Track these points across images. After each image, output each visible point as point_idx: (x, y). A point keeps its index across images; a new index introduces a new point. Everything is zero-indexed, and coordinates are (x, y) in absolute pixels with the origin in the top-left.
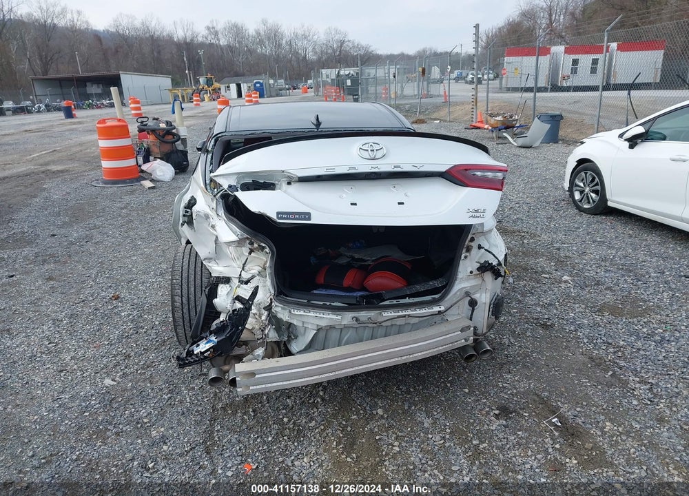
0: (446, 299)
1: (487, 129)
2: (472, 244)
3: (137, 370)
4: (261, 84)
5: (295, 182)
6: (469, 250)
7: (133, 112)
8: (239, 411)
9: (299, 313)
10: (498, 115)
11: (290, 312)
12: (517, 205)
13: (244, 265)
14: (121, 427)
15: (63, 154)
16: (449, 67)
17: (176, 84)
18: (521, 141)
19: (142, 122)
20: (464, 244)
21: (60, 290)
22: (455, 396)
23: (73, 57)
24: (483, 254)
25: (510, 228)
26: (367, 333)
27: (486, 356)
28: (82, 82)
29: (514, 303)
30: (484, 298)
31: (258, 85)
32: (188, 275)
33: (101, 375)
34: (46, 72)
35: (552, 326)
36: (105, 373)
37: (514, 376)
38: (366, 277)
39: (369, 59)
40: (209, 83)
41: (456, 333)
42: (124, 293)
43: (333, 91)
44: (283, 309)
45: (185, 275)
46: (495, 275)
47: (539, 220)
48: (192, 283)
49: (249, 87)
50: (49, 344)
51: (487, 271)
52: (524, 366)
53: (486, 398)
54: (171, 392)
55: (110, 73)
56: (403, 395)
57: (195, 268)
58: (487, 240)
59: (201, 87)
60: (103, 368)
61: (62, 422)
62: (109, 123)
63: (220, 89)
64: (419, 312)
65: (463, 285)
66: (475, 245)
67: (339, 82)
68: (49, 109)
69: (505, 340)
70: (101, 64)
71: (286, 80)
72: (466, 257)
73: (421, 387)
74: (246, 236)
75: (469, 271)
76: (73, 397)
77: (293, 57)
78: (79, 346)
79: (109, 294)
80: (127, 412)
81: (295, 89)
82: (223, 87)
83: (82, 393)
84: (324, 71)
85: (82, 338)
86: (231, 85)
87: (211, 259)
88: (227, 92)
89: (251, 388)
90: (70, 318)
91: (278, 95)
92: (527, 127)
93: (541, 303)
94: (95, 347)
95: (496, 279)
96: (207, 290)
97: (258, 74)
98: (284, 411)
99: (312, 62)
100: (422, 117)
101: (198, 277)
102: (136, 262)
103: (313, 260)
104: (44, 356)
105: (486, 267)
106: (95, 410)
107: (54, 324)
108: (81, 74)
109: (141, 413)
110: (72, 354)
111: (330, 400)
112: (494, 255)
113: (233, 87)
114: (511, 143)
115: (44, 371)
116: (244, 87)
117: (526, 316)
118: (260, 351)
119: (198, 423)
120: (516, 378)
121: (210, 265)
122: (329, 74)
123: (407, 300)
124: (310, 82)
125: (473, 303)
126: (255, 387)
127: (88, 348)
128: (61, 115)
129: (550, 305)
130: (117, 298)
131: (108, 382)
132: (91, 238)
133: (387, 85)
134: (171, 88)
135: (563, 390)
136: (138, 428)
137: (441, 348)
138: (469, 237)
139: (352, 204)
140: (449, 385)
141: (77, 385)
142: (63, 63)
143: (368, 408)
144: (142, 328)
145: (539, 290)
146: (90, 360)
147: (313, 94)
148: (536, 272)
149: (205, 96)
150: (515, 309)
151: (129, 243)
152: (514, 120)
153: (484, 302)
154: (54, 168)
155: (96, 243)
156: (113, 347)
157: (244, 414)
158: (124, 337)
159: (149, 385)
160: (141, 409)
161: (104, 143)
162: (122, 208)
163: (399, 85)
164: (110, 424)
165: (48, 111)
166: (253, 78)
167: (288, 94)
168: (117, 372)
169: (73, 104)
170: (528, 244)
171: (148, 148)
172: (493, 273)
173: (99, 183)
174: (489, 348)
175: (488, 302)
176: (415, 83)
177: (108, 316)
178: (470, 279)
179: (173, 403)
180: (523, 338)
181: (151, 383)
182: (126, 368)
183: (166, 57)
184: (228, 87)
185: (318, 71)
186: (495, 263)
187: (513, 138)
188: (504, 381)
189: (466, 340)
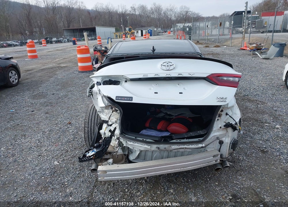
0: (206, 141)
1: (248, 50)
2: (222, 113)
3: (69, 158)
4: (151, 30)
5: (129, 81)
6: (220, 116)
7: (98, 42)
8: (107, 183)
9: (130, 143)
10: (254, 44)
11: (127, 142)
12: (258, 87)
13: (110, 117)
14: (55, 185)
15: (68, 59)
16: (232, 22)
17: (117, 30)
18: (264, 56)
19: (96, 47)
20: (218, 113)
21: (49, 118)
22: (211, 186)
23: (79, 20)
24: (228, 118)
25: (252, 99)
26: (165, 154)
27: (227, 168)
28: (81, 31)
29: (248, 138)
30: (227, 141)
31: (150, 31)
32: (92, 118)
33: (54, 159)
34: (69, 27)
35: (267, 151)
36: (56, 158)
37: (243, 178)
38: (169, 125)
39: (198, 19)
40: (130, 30)
41: (210, 158)
42: (73, 122)
43: (181, 33)
44: (123, 140)
45: (90, 118)
46: (233, 129)
47: (267, 95)
48: (93, 122)
49: (146, 32)
50: (38, 142)
51: (229, 127)
52: (249, 173)
53: (226, 189)
54: (80, 170)
55: (92, 27)
56: (185, 183)
57: (95, 115)
58: (231, 111)
59: (127, 32)
60: (56, 156)
61: (32, 181)
62: (81, 48)
63: (134, 33)
64: (191, 146)
65: (216, 134)
66: (223, 114)
67: (184, 29)
68: (69, 41)
69: (241, 158)
70: (89, 23)
71: (162, 28)
72: (218, 120)
73: (194, 180)
74: (110, 104)
75: (219, 127)
76: (40, 168)
77: (166, 19)
78: (49, 145)
79: (67, 122)
80: (59, 178)
81: (165, 32)
82: (135, 32)
83: (44, 167)
84: (179, 25)
85: (51, 141)
86: (139, 31)
87: (101, 112)
88: (137, 34)
89: (105, 178)
90: (50, 131)
91: (158, 35)
92: (268, 49)
93: (263, 139)
94: (55, 146)
95: (234, 131)
96: (99, 126)
97: (150, 26)
98: (127, 186)
99: (174, 21)
100: (218, 44)
101: (96, 119)
102: (82, 107)
103: (148, 113)
104: (35, 148)
105: (229, 125)
106: (47, 176)
107: (43, 134)
108: (82, 27)
109: (65, 180)
110: (46, 148)
111: (149, 182)
112: (233, 119)
113: (140, 32)
114: (259, 57)
115: (33, 155)
116: (144, 32)
117: (254, 145)
118: (111, 161)
119: (88, 187)
120: (244, 179)
121: (100, 114)
122: (180, 25)
123: (185, 140)
124: (172, 29)
125: (221, 143)
126: (107, 178)
127: (53, 146)
128: (71, 43)
129: (267, 140)
130: (70, 123)
131: (56, 163)
132: (67, 96)
133: (205, 30)
134: (115, 32)
135: (268, 188)
136: (62, 187)
137: (202, 165)
138: (220, 110)
139: (155, 93)
140: (208, 180)
141: (43, 163)
142: (75, 23)
143: (166, 188)
144: (76, 138)
145: (262, 132)
146: (52, 151)
147: (173, 34)
148: (262, 122)
149: (128, 35)
150: (248, 141)
151: (81, 99)
152: (261, 46)
153: (227, 142)
154: (62, 65)
155: (68, 98)
156: (63, 146)
157: (109, 185)
158: (68, 142)
159: (72, 166)
160: (66, 178)
161: (79, 56)
162: (83, 83)
163: (210, 30)
164: (51, 184)
165: (68, 42)
166: (148, 28)
167: (162, 34)
168: (61, 159)
169: (76, 39)
170: (260, 107)
171: (97, 58)
172: (232, 128)
173: (76, 72)
174: (228, 165)
175: (229, 142)
176: (218, 29)
177: (64, 132)
178: (220, 131)
179: (80, 176)
180: (251, 157)
181: (73, 165)
182: (65, 157)
183: (114, 20)
184: (138, 32)
185: (175, 25)
186: (234, 123)
187: (260, 54)
188: (238, 180)
189: (216, 161)
